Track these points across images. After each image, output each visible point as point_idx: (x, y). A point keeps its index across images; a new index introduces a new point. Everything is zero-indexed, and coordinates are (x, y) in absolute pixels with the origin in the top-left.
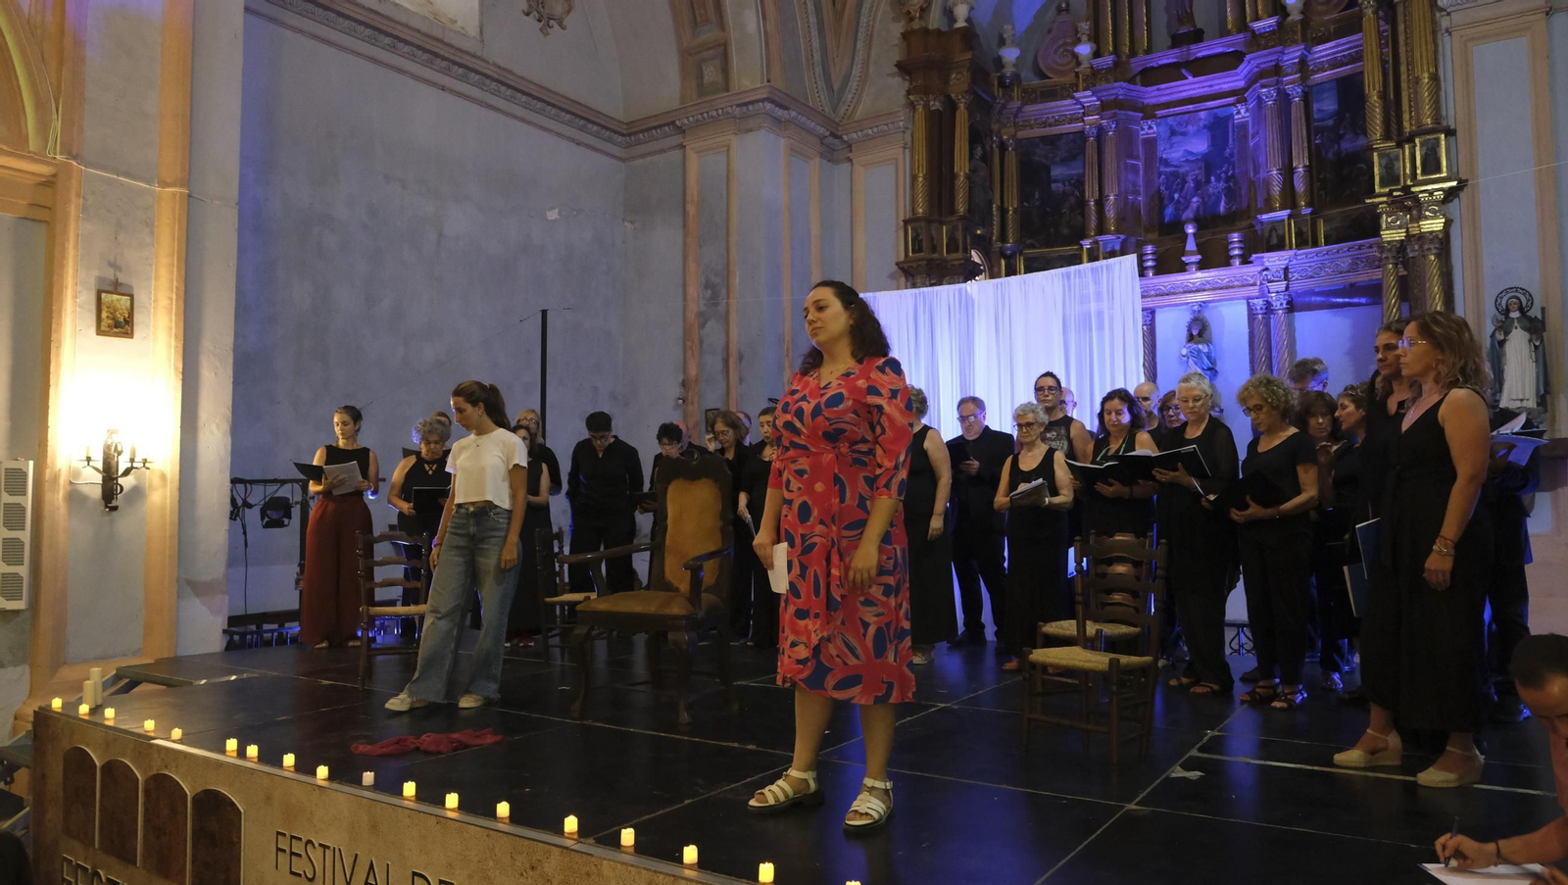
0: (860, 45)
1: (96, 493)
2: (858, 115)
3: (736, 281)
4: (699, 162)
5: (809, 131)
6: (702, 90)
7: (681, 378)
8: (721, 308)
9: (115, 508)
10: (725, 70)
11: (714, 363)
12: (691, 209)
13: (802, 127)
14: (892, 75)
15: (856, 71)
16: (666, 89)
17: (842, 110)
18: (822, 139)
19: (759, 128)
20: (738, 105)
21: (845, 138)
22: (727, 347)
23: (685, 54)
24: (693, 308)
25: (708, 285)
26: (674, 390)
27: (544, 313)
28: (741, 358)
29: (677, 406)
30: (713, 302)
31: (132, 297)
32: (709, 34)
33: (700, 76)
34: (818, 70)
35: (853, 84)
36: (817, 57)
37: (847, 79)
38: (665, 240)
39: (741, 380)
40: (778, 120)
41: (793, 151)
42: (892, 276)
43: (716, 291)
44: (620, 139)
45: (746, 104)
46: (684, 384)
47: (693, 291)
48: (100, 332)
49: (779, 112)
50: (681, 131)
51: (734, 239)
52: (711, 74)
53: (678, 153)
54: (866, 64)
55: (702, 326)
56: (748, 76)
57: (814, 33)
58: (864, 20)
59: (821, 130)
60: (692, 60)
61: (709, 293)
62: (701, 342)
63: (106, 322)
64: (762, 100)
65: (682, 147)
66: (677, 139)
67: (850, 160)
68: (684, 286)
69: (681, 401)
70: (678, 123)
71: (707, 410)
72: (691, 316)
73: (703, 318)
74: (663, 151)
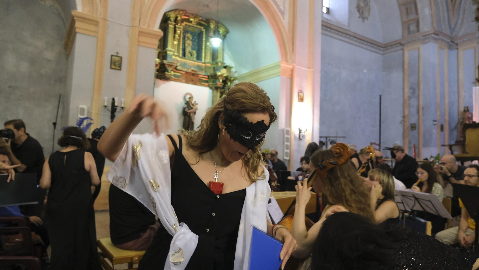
0: (461, 13)
1: (297, 136)
2: (460, 34)
3: (422, 86)
4: (409, 53)
5: (445, 41)
6: (409, 32)
7: (402, 115)
8: (416, 95)
9: (301, 140)
10: (418, 26)
11: (414, 110)
12: (406, 67)
13: (442, 40)
14: (473, 21)
15: (460, 21)
16: (397, 33)
17: (454, 34)
18: (448, 43)
19: (430, 42)
20: (423, 36)
21: (456, 42)
22: (418, 106)
23: (403, 23)
24: (406, 96)
25: (411, 88)
26: (400, 119)
27: (380, 96)
28: (423, 109)
29: (401, 123)
30: (413, 93)
31: (303, 93)
32: (412, 16)
33: (409, 28)
34: (447, 23)
35: (458, 26)
36: (446, 19)
37: (456, 25)
38: (396, 76)
39: (423, 115)
40: (435, 39)
41: (441, 48)
42: (474, 83)
43: (415, 90)
44: (382, 49)
45: (425, 35)
46: (404, 117)
47: (406, 90)
48: (299, 101)
49: (436, 37)
50: (403, 45)
51: (421, 74)
52: (413, 28)
53: (401, 51)
54: (463, 18)
55: (409, 100)
56: (426, 27)
57: (446, 11)
58: (462, 6)
59: (448, 41)
60: (406, 25)
61: (412, 90)
62: (409, 105)
63: (300, 99)
64: (431, 34)
65: (403, 49)
66: (401, 47)
67: (457, 49)
68: (403, 89)
69: (402, 122)
70: (402, 43)
71: (411, 124)
72: (406, 97)
73: (410, 98)
74: (396, 51)
